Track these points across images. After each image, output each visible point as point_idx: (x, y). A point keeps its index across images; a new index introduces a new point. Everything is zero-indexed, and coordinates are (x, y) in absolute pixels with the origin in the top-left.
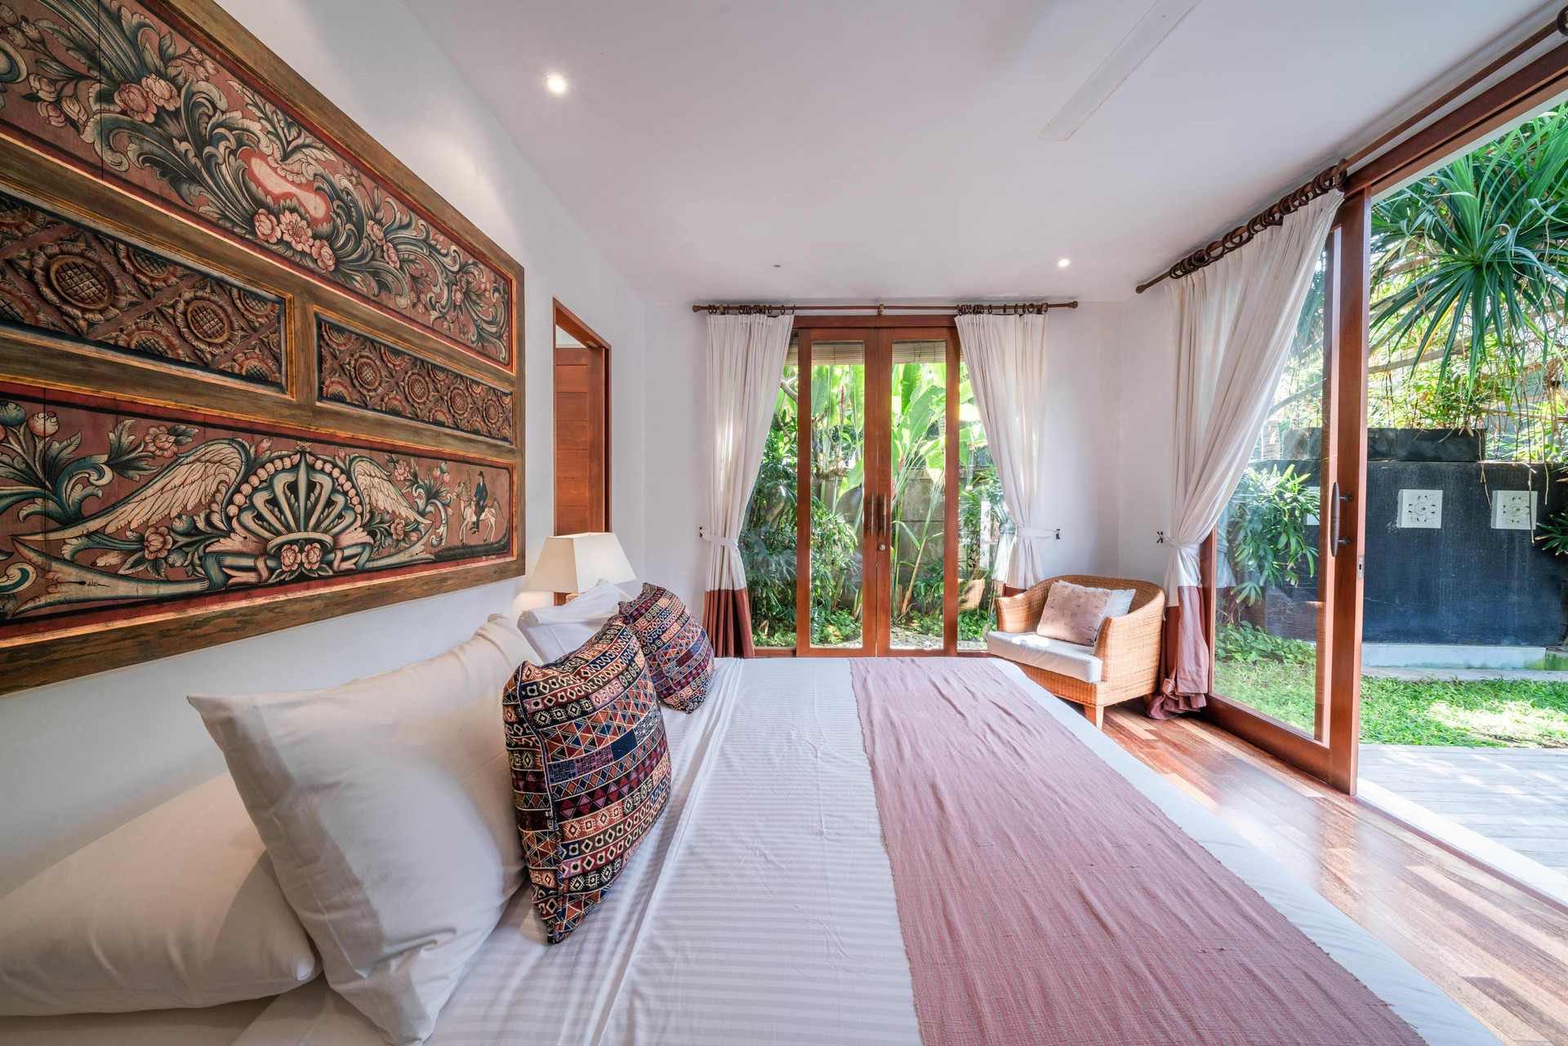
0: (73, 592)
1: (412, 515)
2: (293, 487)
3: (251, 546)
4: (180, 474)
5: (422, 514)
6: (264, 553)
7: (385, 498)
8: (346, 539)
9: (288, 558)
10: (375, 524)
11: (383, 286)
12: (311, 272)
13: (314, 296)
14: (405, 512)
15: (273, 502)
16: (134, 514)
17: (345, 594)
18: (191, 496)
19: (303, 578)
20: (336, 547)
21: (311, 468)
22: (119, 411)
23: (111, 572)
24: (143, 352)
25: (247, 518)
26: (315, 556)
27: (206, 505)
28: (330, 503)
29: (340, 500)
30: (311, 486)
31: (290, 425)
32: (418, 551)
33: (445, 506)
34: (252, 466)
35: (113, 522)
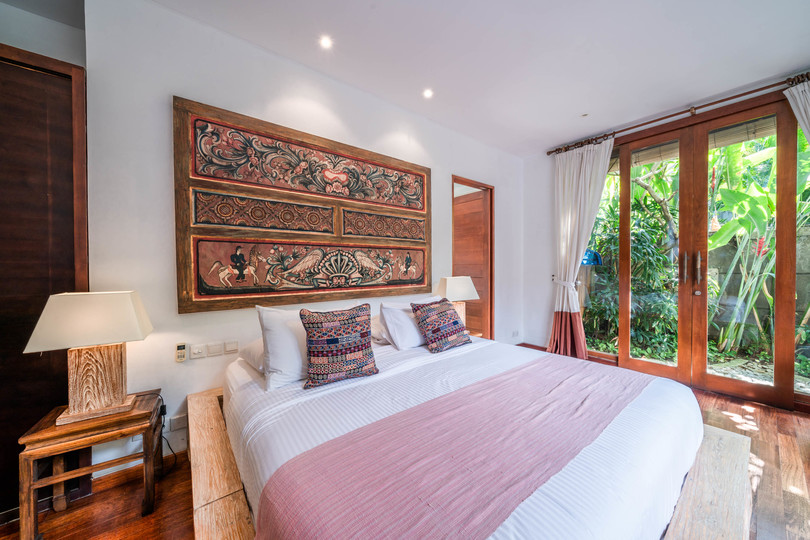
0: (284, 286)
1: (377, 269)
2: (336, 261)
3: (325, 277)
4: (307, 258)
5: (382, 268)
6: (328, 279)
7: (367, 263)
8: (353, 276)
9: (335, 281)
10: (363, 271)
11: (366, 194)
12: (341, 197)
13: (342, 204)
14: (374, 267)
15: (331, 265)
16: (297, 268)
17: (352, 293)
18: (310, 264)
19: (339, 287)
20: (350, 278)
21: (341, 255)
22: (294, 244)
23: (293, 282)
24: (299, 229)
25: (324, 269)
26: (343, 281)
27: (313, 266)
28: (348, 265)
29: (351, 264)
30: (342, 260)
31: (334, 243)
32: (380, 280)
33: (392, 265)
34: (325, 255)
35: (293, 270)
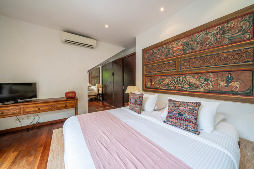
0: (161, 88)
1: (200, 83)
2: (177, 80)
3: (173, 86)
4: (166, 80)
5: (203, 83)
6: (174, 87)
7: (193, 80)
8: (185, 86)
9: (177, 88)
10: (190, 85)
11: (192, 49)
12: (180, 55)
13: (179, 58)
14: (197, 82)
15: (175, 82)
16: (164, 83)
17: (184, 93)
18: (167, 81)
19: (178, 90)
20: (183, 87)
21: (180, 78)
22: (163, 75)
23: (163, 87)
24: (164, 71)
25: (172, 83)
26: (180, 88)
27: (169, 82)
28: (182, 82)
29: (184, 81)
30: (179, 80)
31: (176, 73)
32: (202, 90)
33: (211, 82)
34: (172, 78)
35: (163, 83)
